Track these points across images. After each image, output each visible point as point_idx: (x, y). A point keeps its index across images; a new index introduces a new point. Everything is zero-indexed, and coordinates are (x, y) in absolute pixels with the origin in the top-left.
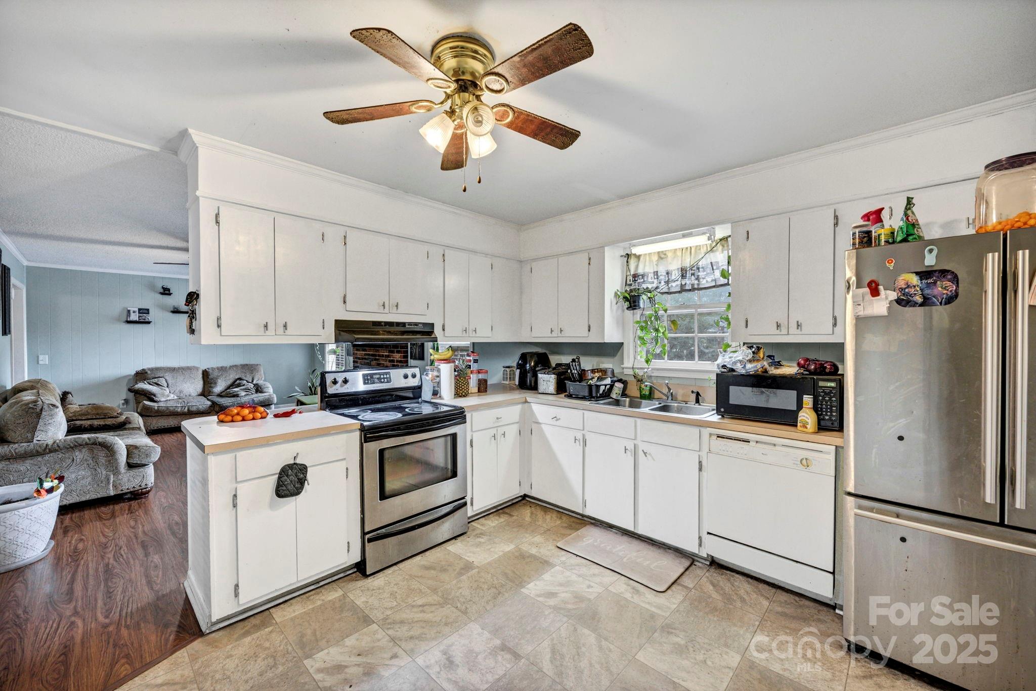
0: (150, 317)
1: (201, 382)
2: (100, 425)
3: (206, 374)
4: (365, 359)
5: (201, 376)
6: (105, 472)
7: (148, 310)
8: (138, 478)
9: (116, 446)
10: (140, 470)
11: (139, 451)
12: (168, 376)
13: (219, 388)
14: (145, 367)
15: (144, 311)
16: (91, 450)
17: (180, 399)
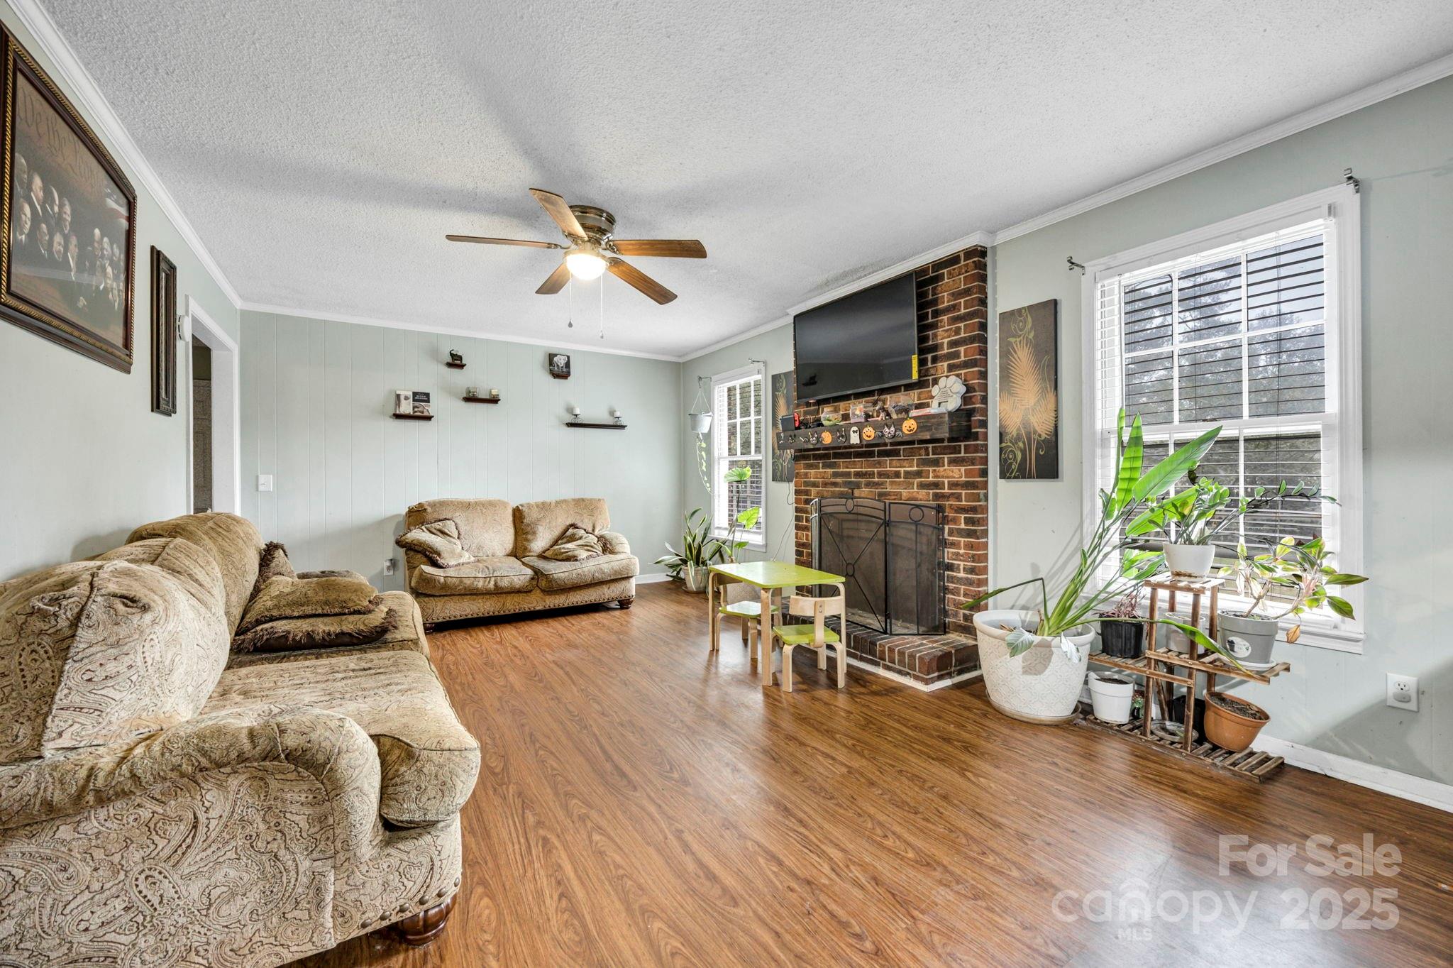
0: (431, 408)
1: (512, 531)
2: (329, 634)
3: (518, 515)
4: (835, 484)
5: (511, 519)
6: (307, 863)
7: (427, 395)
8: (415, 873)
9: (343, 762)
10: (421, 842)
11: (420, 771)
12: (460, 518)
13: (540, 543)
14: (423, 501)
15: (421, 397)
16: (260, 779)
17: (478, 561)
